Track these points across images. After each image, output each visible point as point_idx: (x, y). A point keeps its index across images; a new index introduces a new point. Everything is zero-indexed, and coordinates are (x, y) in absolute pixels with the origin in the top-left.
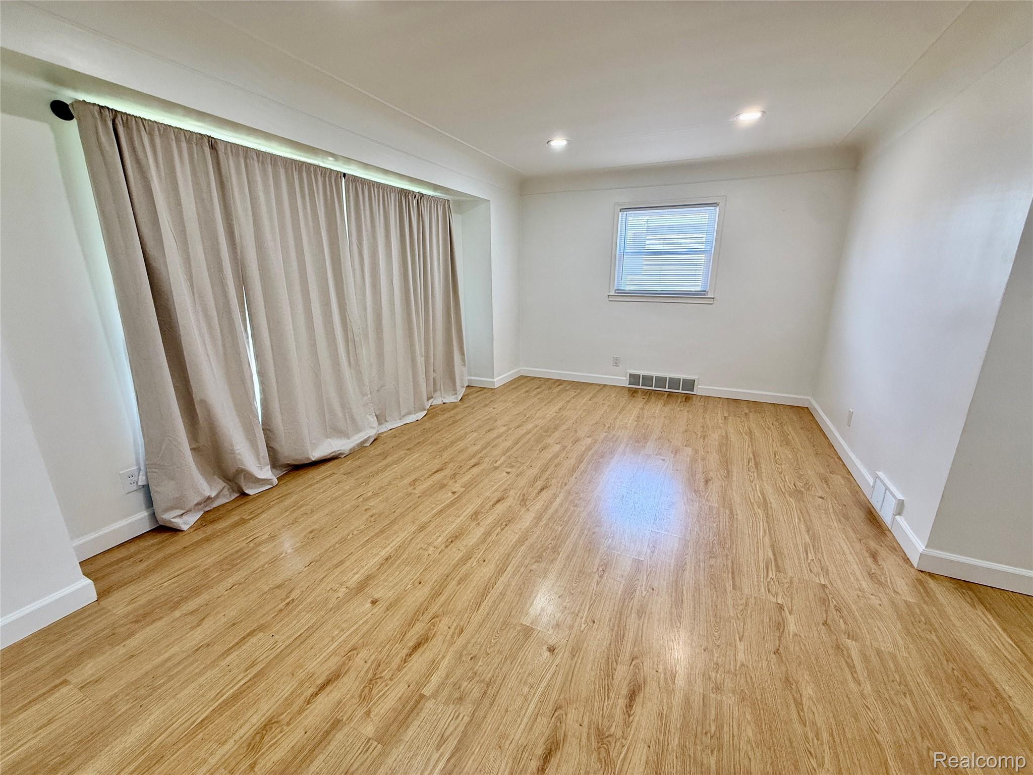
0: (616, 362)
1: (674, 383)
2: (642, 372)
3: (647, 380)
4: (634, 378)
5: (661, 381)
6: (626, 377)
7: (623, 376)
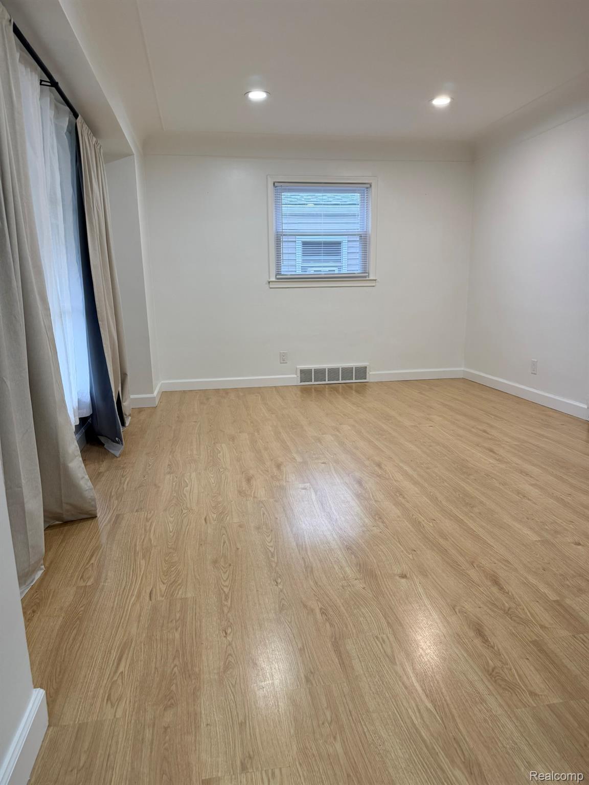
0: (283, 358)
1: (347, 372)
2: (313, 366)
3: (320, 374)
4: (305, 375)
5: (333, 373)
6: (296, 374)
7: (293, 374)
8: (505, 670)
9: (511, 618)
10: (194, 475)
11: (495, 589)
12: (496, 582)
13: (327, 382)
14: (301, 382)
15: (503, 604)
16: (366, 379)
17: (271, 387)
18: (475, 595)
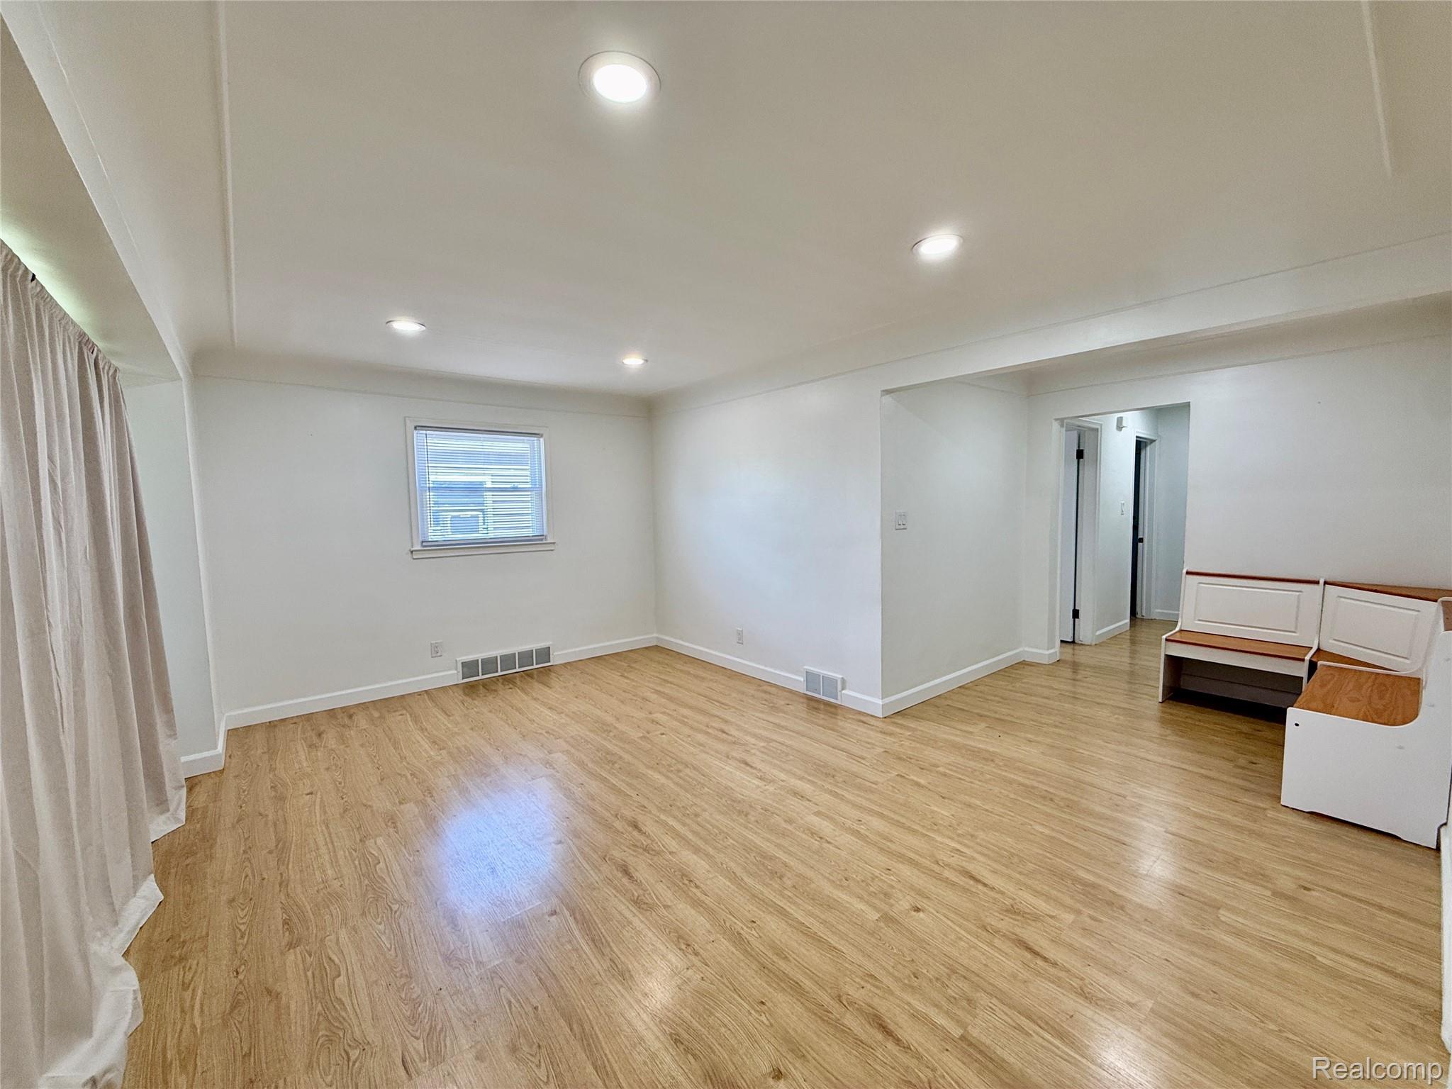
8: (646, 896)
9: (649, 853)
10: (343, 934)
11: (635, 833)
12: (635, 826)
13: (500, 673)
14: (463, 679)
15: (642, 843)
16: (550, 662)
17: (419, 694)
18: (620, 842)
